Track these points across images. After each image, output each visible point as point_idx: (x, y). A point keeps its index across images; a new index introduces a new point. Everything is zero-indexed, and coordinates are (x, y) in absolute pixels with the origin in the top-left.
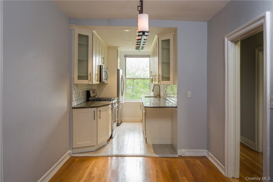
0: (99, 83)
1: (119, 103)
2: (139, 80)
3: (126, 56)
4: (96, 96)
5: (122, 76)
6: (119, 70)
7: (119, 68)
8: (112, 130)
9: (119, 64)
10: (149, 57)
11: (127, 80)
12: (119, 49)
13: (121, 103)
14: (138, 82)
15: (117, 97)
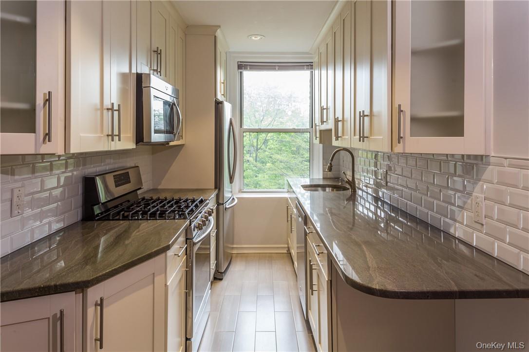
0: (135, 147)
1: (221, 207)
2: (270, 134)
3: (241, 66)
4: (139, 192)
5: (231, 123)
6: (221, 103)
7: (220, 97)
8: (187, 339)
9: (222, 85)
10: (308, 69)
11: (244, 134)
12: (219, 33)
13: (227, 207)
14: (267, 138)
15: (216, 188)
